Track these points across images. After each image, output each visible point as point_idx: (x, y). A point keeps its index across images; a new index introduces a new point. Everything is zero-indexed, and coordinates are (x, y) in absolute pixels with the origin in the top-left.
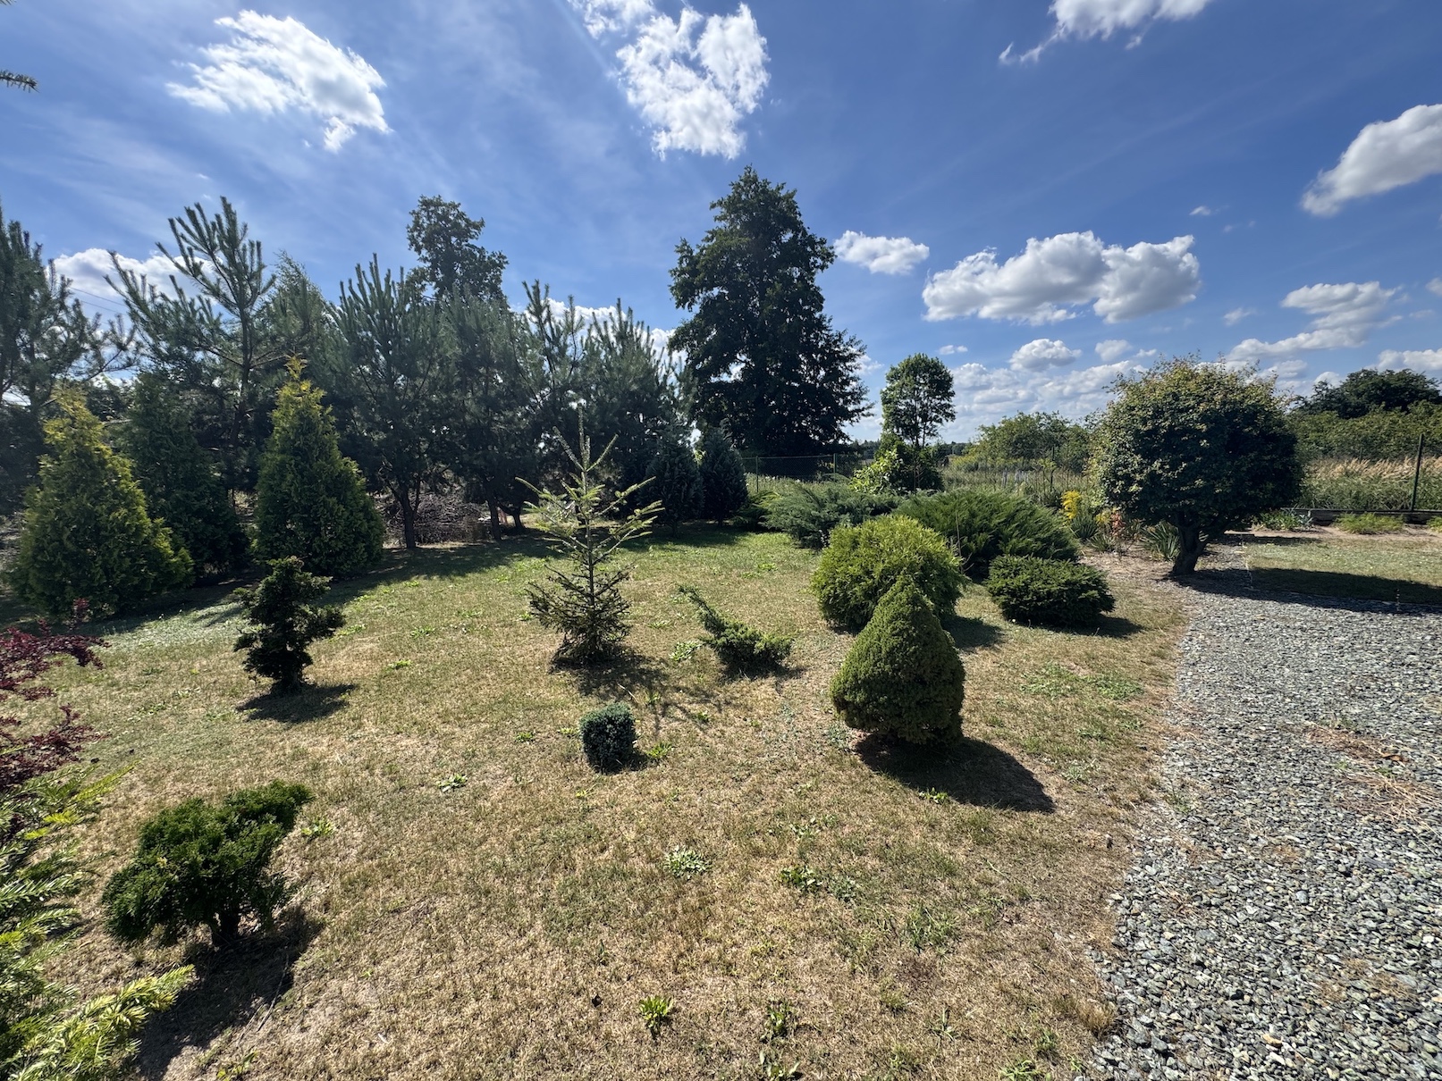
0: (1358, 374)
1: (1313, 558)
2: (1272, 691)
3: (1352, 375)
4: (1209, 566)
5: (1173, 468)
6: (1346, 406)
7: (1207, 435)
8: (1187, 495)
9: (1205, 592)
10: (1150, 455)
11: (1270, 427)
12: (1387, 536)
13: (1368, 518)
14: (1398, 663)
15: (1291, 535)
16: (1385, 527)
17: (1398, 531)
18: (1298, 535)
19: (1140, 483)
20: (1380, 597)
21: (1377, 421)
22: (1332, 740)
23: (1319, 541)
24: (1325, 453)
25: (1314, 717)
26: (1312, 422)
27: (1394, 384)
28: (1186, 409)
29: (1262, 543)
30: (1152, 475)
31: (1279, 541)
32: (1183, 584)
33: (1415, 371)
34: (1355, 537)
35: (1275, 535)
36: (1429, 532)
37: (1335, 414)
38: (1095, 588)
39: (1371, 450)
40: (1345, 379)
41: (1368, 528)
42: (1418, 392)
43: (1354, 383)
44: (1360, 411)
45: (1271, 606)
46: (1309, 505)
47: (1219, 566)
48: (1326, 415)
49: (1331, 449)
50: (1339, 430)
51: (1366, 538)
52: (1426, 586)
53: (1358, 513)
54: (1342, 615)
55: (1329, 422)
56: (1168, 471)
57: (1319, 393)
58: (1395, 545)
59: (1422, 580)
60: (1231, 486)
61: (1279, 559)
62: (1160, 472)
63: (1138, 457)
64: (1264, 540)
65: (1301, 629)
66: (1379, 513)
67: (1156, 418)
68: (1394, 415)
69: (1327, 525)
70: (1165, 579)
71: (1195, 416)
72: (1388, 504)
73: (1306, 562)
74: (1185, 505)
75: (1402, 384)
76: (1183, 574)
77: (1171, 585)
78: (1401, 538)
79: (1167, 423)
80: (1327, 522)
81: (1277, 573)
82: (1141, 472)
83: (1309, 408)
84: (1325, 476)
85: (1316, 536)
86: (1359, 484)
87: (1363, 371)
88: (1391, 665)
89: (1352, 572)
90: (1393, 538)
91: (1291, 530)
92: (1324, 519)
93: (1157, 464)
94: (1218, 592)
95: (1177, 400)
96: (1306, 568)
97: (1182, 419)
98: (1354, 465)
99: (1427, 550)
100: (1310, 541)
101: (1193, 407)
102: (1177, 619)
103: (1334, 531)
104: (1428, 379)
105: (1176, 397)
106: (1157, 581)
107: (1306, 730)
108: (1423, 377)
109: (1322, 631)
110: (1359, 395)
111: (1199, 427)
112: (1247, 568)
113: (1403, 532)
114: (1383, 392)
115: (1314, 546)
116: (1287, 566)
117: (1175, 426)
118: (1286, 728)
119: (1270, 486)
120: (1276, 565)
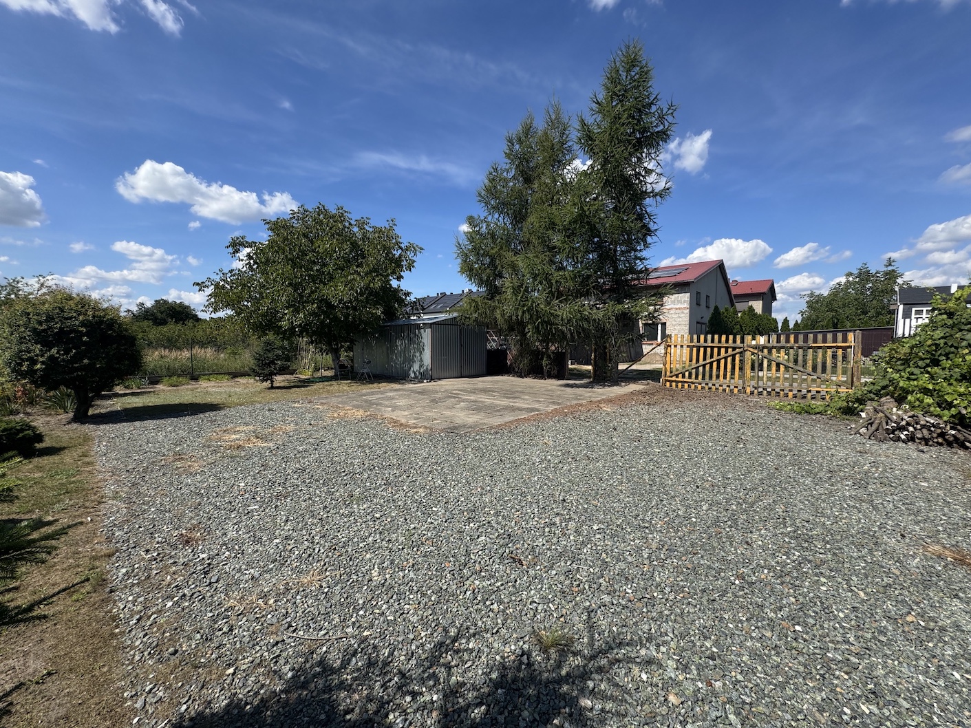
0: (159, 301)
1: (152, 400)
2: (146, 453)
3: (156, 301)
4: (97, 412)
5: (67, 352)
6: (156, 318)
7: (86, 334)
8: (78, 369)
9: (98, 424)
10: (47, 345)
11: (121, 331)
12: (184, 386)
13: (175, 378)
14: (191, 431)
15: (139, 391)
16: (183, 383)
17: (188, 384)
18: (143, 390)
19: (43, 363)
20: (183, 411)
21: (171, 329)
22: (171, 459)
23: (154, 392)
24: (149, 345)
25: (164, 455)
26: (139, 327)
27: (178, 309)
28: (71, 318)
29: (124, 396)
30: (52, 358)
31: (133, 394)
32: (83, 423)
33: (187, 303)
34: (170, 388)
35: (131, 392)
36: (200, 383)
37: (151, 323)
38: (29, 430)
39: (171, 344)
40: (153, 302)
41: (175, 383)
42: (189, 314)
43: (158, 305)
44: (163, 323)
45: (137, 424)
46: (146, 374)
47: (103, 411)
48: (146, 323)
49: (151, 343)
50: (154, 333)
51: (175, 388)
52: (199, 404)
53: (170, 376)
54: (169, 421)
55: (149, 327)
56: (63, 355)
57: (140, 309)
58: (187, 389)
59: (197, 402)
60: (105, 364)
61: (135, 403)
62: (58, 356)
63: (39, 346)
64: (125, 395)
65: (153, 429)
66: (179, 376)
67: (49, 321)
68: (179, 326)
69: (156, 384)
70: (69, 423)
71: (77, 323)
72: (182, 371)
73: (149, 402)
74: (78, 375)
75: (180, 309)
76: (81, 417)
77: (75, 426)
78: (190, 387)
79: (58, 326)
80: (156, 383)
81: (136, 409)
82: (42, 356)
83: (136, 318)
84: (153, 357)
85: (152, 390)
86: (168, 362)
87: (162, 299)
88: (189, 433)
89: (171, 403)
90: (186, 387)
91: (139, 388)
92: (155, 381)
93: (54, 351)
94: (107, 423)
95: (63, 311)
96: (150, 404)
97: (69, 323)
98: (166, 352)
99: (199, 390)
100: (150, 392)
101: (75, 317)
102: (87, 439)
103: (160, 387)
104: (192, 308)
105: (62, 310)
106: (65, 425)
107: (162, 460)
108: (190, 307)
109: (161, 428)
110: (162, 313)
111: (81, 329)
112: (119, 409)
113: (190, 384)
114: (173, 313)
115: (152, 394)
116: (141, 405)
117: (64, 328)
118: (154, 462)
119: (127, 362)
120: (135, 405)
